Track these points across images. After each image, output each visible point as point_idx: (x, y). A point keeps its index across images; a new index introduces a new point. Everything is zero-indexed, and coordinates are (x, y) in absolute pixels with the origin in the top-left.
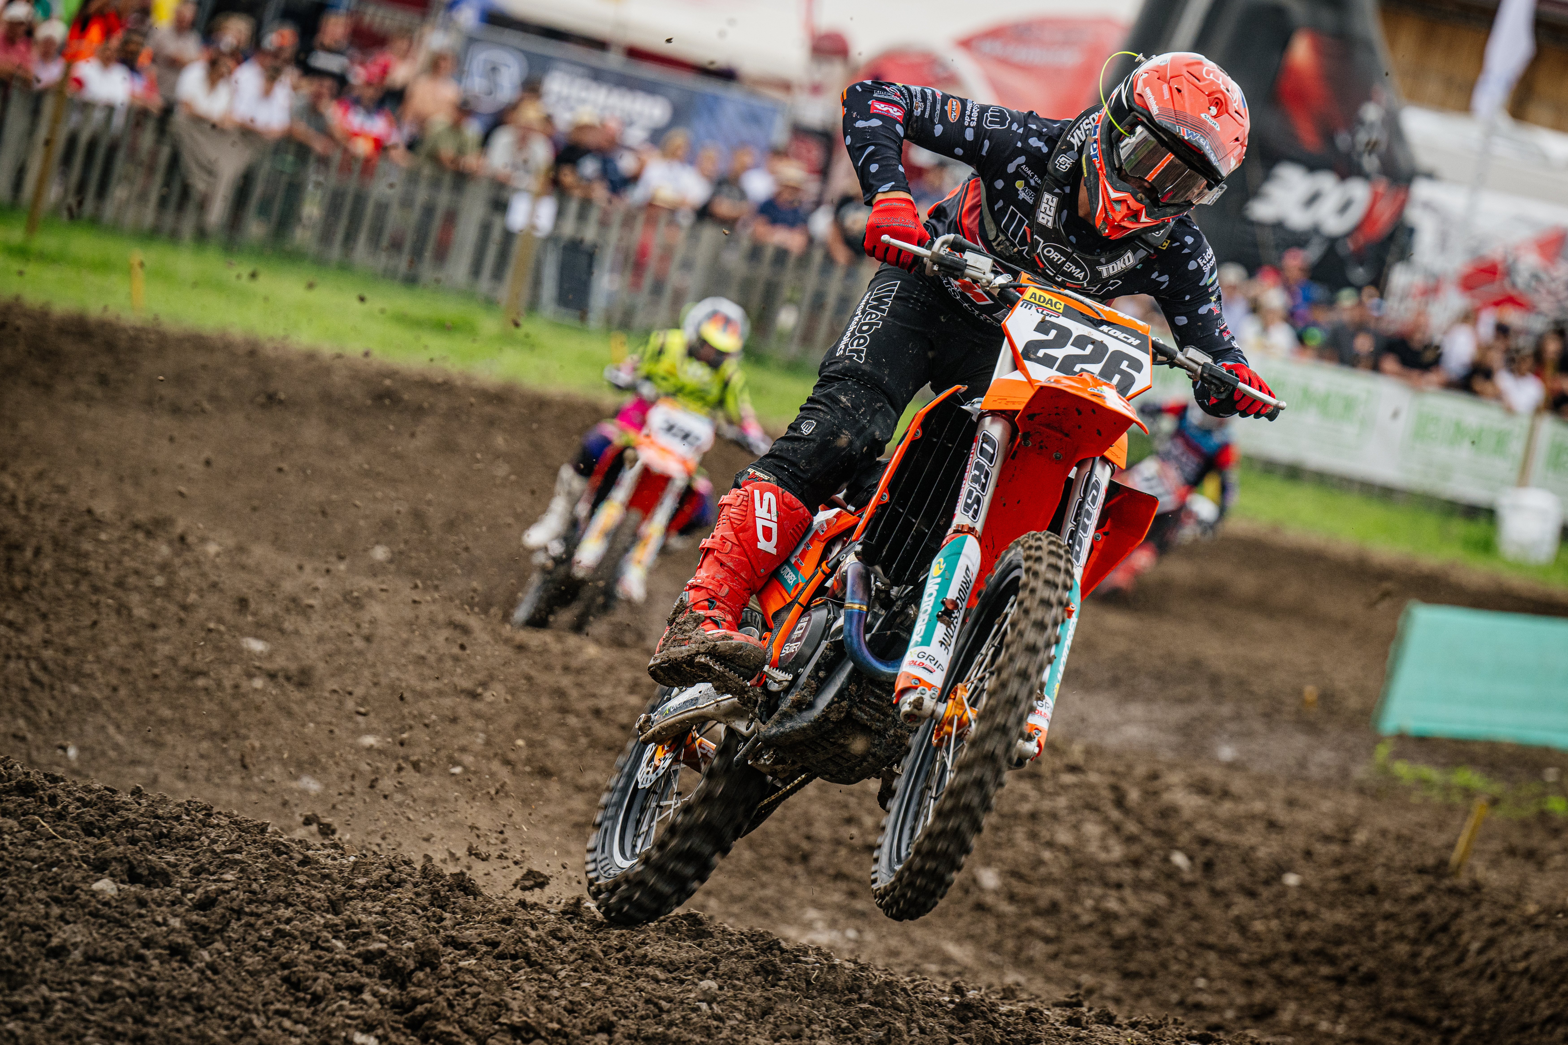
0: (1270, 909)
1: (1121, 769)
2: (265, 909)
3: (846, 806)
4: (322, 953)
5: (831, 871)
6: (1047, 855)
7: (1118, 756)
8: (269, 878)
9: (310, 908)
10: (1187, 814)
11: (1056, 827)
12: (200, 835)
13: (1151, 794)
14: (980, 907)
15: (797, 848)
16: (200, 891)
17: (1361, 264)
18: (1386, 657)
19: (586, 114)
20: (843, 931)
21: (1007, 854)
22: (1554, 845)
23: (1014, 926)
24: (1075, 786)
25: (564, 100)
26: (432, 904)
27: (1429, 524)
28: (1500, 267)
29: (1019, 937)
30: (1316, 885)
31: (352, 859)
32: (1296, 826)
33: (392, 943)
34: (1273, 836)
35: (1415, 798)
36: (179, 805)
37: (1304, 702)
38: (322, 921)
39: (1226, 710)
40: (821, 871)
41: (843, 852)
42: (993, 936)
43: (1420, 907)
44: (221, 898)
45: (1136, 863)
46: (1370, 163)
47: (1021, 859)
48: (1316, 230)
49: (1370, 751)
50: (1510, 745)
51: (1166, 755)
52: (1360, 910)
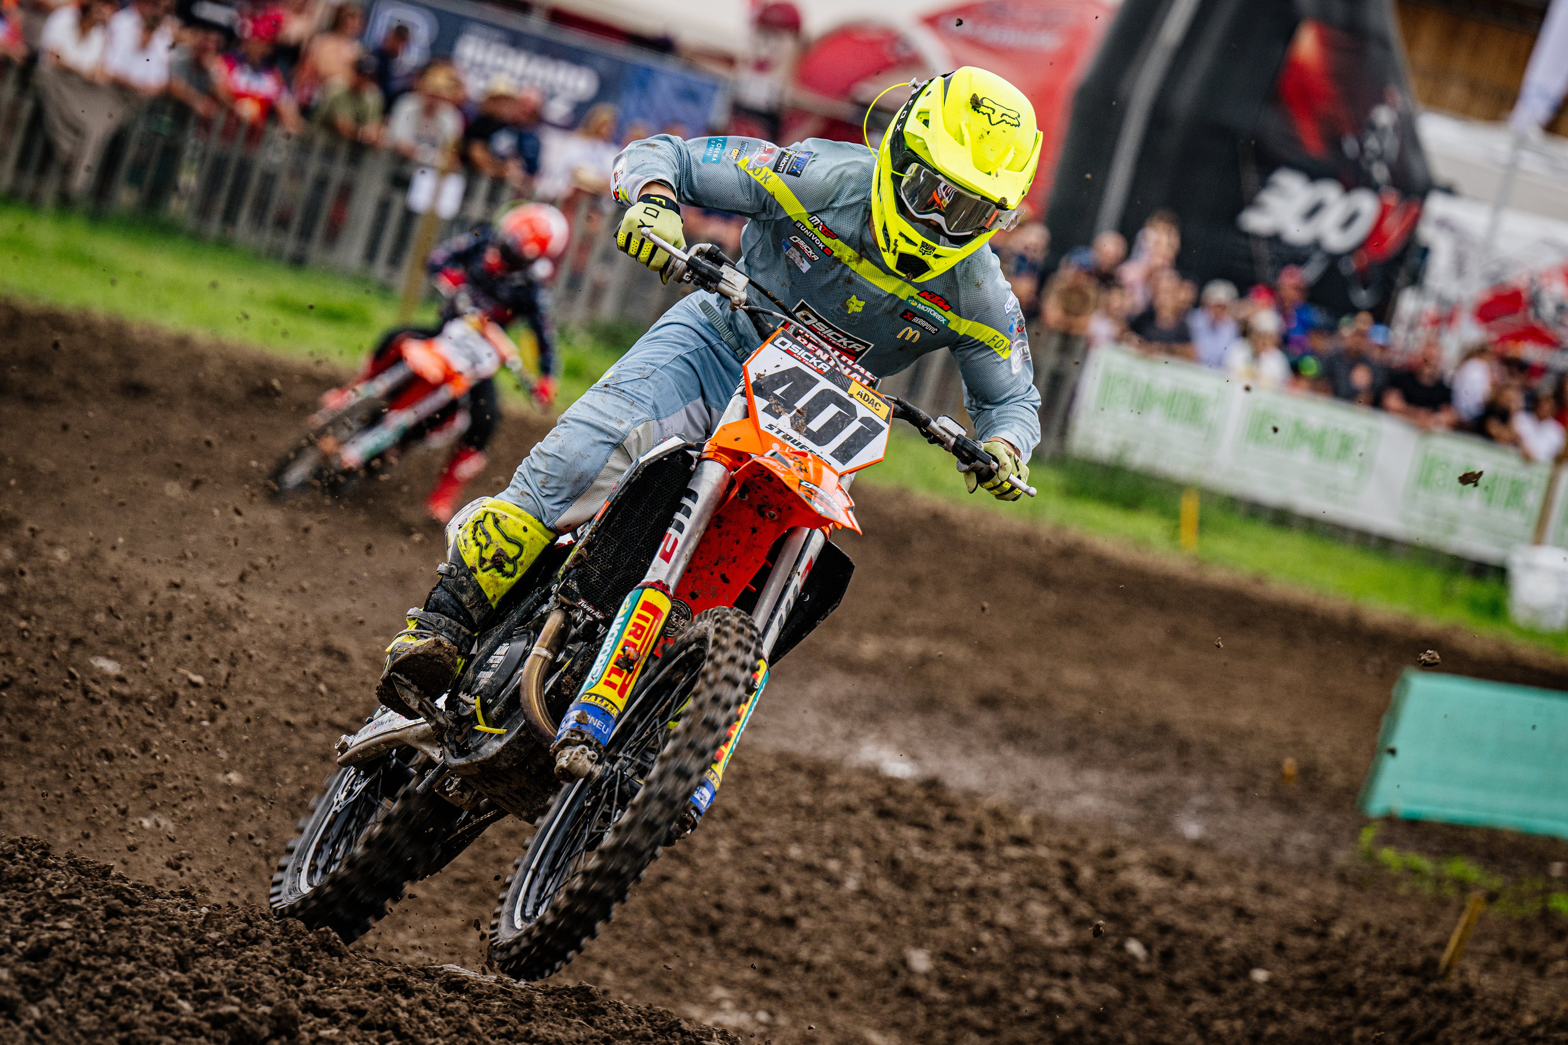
0: (1235, 1008)
1: (1073, 842)
2: (103, 962)
3: (763, 872)
4: (166, 1014)
5: (743, 945)
6: (986, 936)
7: (1071, 829)
8: (109, 928)
9: (155, 964)
10: (1145, 897)
11: (998, 905)
12: (35, 876)
13: (1106, 873)
14: (909, 992)
15: (706, 917)
16: (32, 939)
17: (1365, 287)
18: (1378, 730)
19: (502, 84)
20: (753, 1014)
21: (941, 933)
22: (1557, 949)
23: (946, 1015)
24: (1023, 860)
25: (479, 67)
26: (292, 965)
27: (1432, 581)
28: (1524, 295)
29: (950, 1028)
30: (1288, 984)
31: (204, 910)
32: (1267, 914)
33: (245, 1006)
34: (1242, 926)
35: (1403, 889)
36: (12, 842)
37: (1283, 776)
38: (167, 979)
39: (1194, 782)
40: (731, 944)
41: (757, 924)
42: (922, 1025)
43: (1404, 1012)
44: (55, 948)
45: (1086, 950)
46: (1380, 172)
47: (957, 940)
48: (1316, 245)
49: (1355, 835)
50: (1512, 833)
51: (1126, 830)
52: (1335, 1012)
